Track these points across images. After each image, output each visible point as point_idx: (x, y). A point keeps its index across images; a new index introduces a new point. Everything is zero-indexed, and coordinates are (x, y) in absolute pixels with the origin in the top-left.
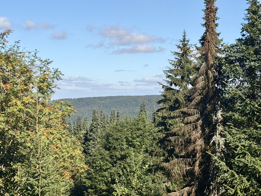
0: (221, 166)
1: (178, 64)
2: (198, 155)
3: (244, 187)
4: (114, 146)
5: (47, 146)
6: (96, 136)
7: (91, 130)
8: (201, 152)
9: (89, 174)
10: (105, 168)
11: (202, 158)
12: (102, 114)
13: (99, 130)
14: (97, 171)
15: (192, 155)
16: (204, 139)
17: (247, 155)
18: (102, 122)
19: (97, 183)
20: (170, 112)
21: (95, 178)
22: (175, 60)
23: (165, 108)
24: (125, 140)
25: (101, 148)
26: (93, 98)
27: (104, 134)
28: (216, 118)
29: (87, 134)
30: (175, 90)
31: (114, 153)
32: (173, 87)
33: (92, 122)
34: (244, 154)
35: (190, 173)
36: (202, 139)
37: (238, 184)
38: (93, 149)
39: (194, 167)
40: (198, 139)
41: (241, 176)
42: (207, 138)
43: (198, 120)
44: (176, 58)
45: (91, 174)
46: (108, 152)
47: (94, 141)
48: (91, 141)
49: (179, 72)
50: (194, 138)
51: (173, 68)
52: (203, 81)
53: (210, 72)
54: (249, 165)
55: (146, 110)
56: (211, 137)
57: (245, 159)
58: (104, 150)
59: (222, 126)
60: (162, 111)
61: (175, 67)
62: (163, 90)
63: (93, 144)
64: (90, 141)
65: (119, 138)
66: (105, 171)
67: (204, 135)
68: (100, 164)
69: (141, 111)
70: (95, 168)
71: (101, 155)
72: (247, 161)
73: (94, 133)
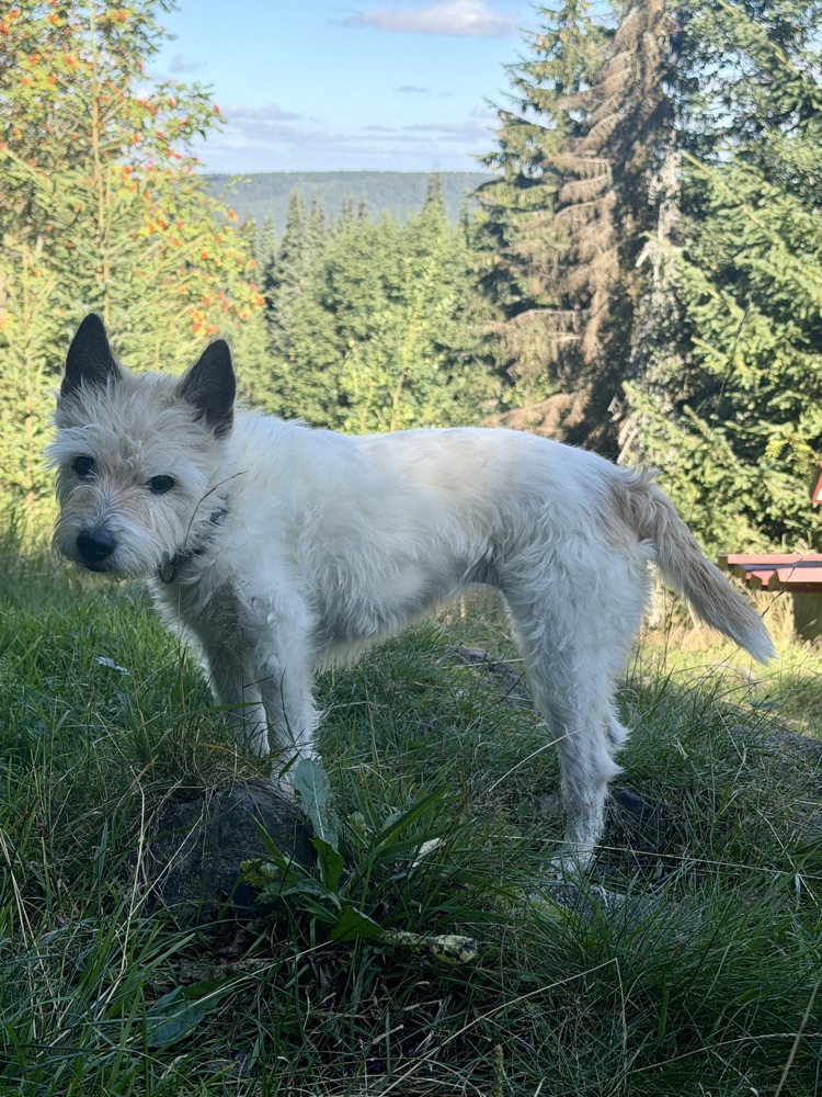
0: (689, 280)
1: (547, 45)
2: (596, 301)
3: (757, 348)
4: (350, 302)
5: (129, 208)
6: (297, 270)
7: (285, 256)
8: (608, 290)
9: (276, 377)
10: (320, 361)
11: (611, 310)
12: (317, 208)
13: (305, 254)
14: (299, 368)
15: (579, 300)
16: (620, 251)
17: (774, 248)
18: (315, 234)
19: (299, 403)
20: (519, 190)
21: (294, 389)
22: (539, 30)
23: (503, 180)
24: (380, 284)
25: (312, 304)
26: (292, 174)
27: (320, 266)
28: (659, 187)
29: (272, 265)
30: (534, 126)
31: (348, 319)
32: (531, 115)
33: (285, 232)
34: (767, 245)
35: (573, 356)
36: (611, 252)
37: (741, 340)
38: (288, 308)
39: (583, 336)
40: (600, 251)
41: (753, 313)
42: (630, 249)
43: (604, 192)
44: (544, 28)
45: (282, 377)
46: (329, 316)
47: (290, 285)
48: (283, 286)
49: (549, 70)
50: (590, 247)
51: (531, 56)
52: (626, 67)
53: (649, 38)
54: (780, 278)
55: (442, 199)
56: (638, 244)
57: (769, 261)
58: (319, 309)
59: (677, 212)
60: (492, 187)
61: (539, 53)
62: (498, 124)
63: (290, 294)
64: (278, 288)
65: (363, 277)
66: (322, 369)
67: (619, 239)
68: (308, 348)
69: (430, 200)
70: (295, 361)
71: (310, 323)
72: (773, 267)
73: (292, 262)
